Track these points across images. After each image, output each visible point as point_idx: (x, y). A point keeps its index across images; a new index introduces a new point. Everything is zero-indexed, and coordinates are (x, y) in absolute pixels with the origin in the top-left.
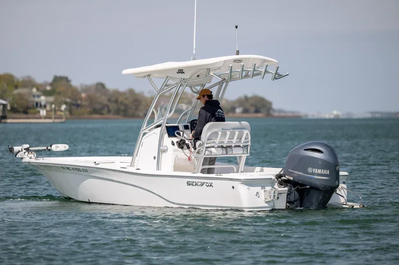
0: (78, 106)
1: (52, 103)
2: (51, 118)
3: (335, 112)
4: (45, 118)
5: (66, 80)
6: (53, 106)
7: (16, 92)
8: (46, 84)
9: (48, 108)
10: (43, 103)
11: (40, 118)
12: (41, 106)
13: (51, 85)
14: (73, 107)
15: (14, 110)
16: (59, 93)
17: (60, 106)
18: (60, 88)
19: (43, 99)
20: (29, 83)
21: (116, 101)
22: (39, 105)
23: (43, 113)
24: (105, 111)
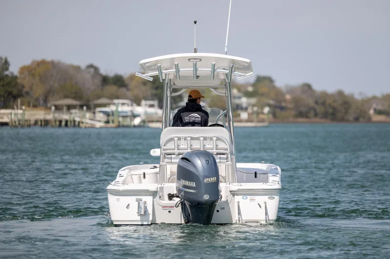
0: (282, 108)
1: (253, 106)
2: (251, 121)
4: (247, 121)
5: (270, 80)
6: (255, 109)
8: (248, 84)
9: (250, 110)
10: (244, 105)
11: (241, 121)
12: (242, 108)
13: (254, 85)
14: (278, 111)
16: (262, 95)
17: (262, 107)
18: (263, 89)
19: (244, 101)
21: (324, 104)
22: (239, 107)
23: (244, 115)
24: (312, 114)
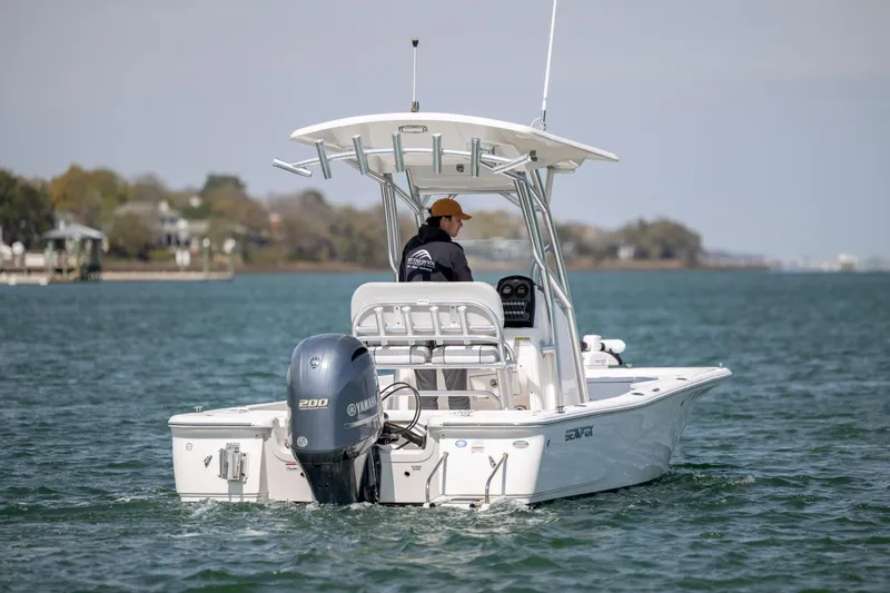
0: (262, 242)
1: (202, 237)
2: (199, 269)
3: (844, 258)
4: (188, 269)
5: (236, 183)
6: (206, 243)
7: (122, 210)
8: (190, 193)
9: (195, 246)
10: (183, 236)
11: (177, 269)
12: (178, 243)
13: (202, 194)
14: (253, 247)
15: (117, 252)
16: (221, 214)
17: (221, 241)
18: (222, 203)
19: (183, 226)
20: (150, 191)
21: (348, 232)
22: (173, 240)
23: (183, 258)
24: (324, 254)
